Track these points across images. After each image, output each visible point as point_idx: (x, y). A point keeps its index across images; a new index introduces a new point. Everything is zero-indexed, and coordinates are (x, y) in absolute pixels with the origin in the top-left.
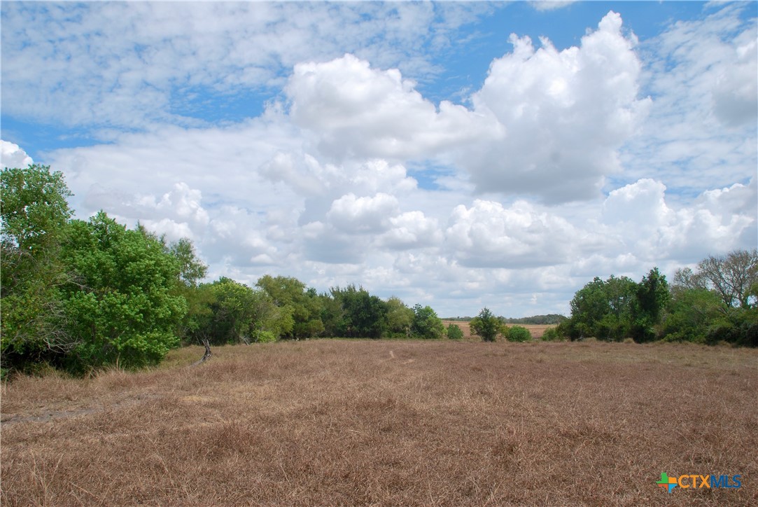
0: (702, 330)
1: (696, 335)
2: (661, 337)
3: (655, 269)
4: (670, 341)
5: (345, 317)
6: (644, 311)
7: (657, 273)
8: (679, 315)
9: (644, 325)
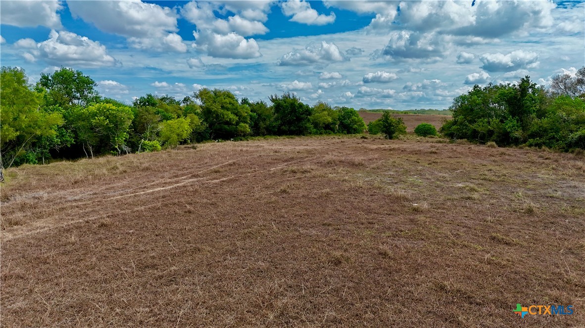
0: (564, 137)
1: (558, 141)
2: (525, 142)
3: (527, 77)
4: (530, 146)
5: (276, 120)
6: (511, 117)
7: (528, 81)
8: (545, 122)
9: (509, 130)
